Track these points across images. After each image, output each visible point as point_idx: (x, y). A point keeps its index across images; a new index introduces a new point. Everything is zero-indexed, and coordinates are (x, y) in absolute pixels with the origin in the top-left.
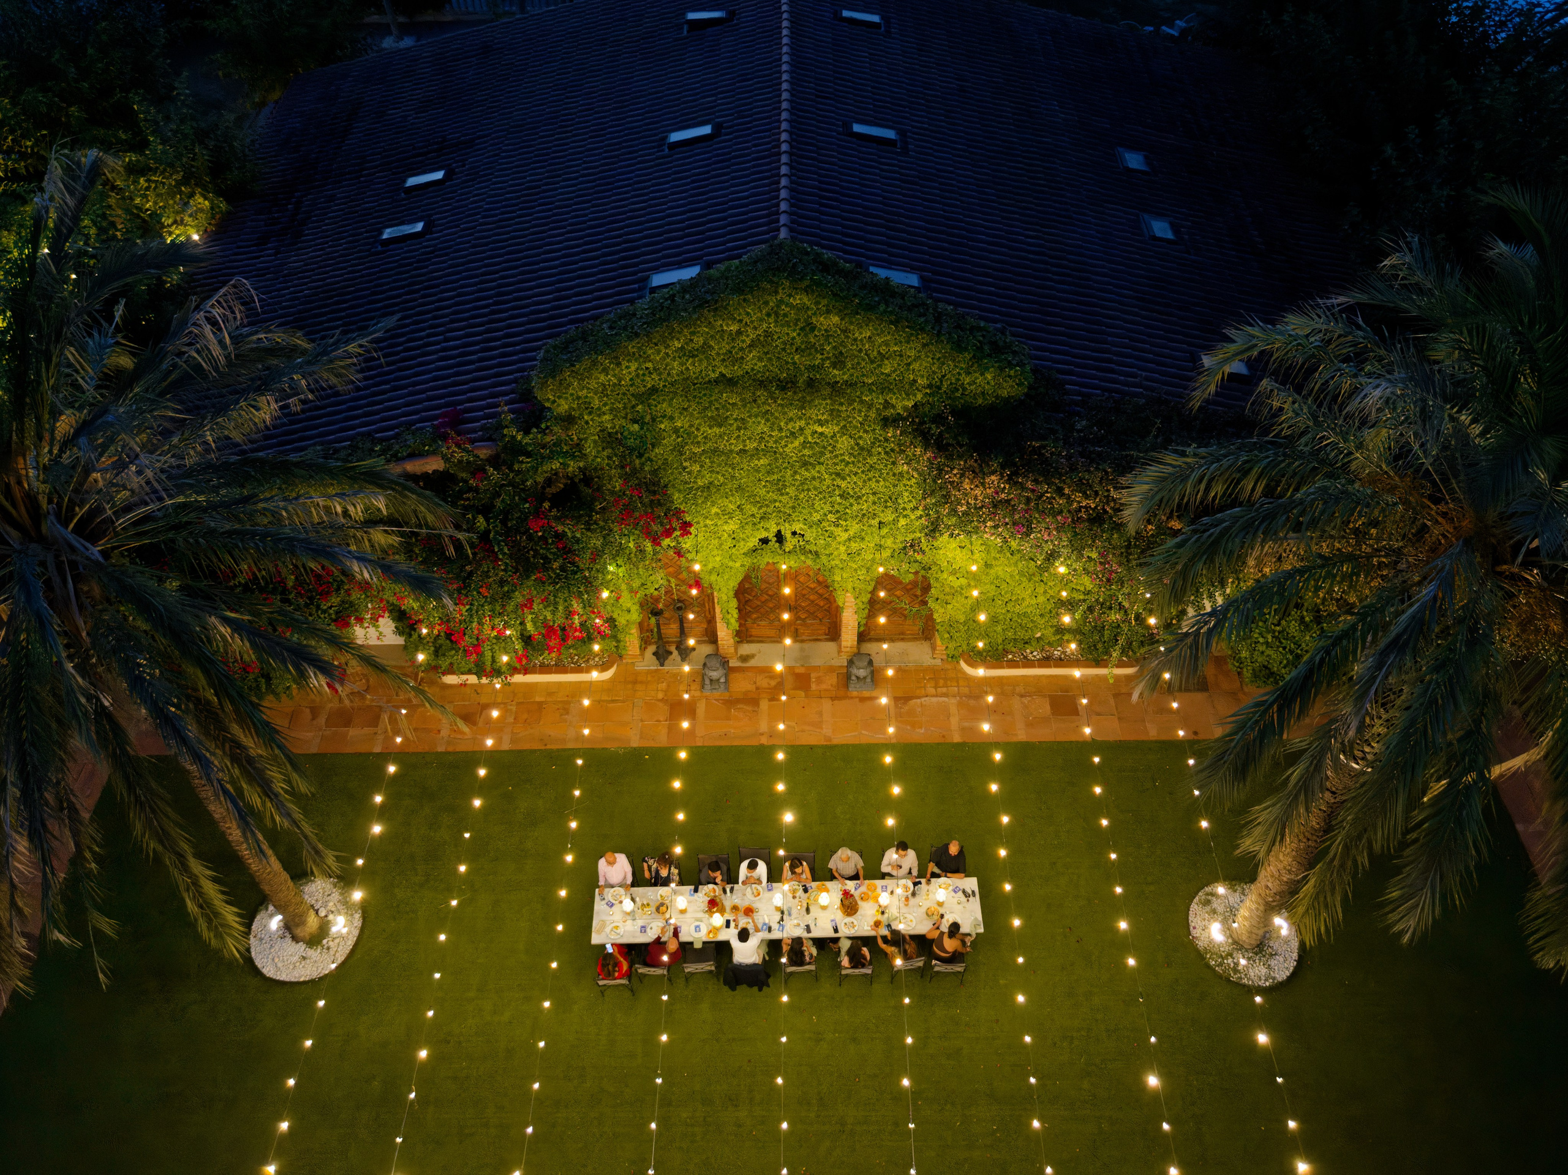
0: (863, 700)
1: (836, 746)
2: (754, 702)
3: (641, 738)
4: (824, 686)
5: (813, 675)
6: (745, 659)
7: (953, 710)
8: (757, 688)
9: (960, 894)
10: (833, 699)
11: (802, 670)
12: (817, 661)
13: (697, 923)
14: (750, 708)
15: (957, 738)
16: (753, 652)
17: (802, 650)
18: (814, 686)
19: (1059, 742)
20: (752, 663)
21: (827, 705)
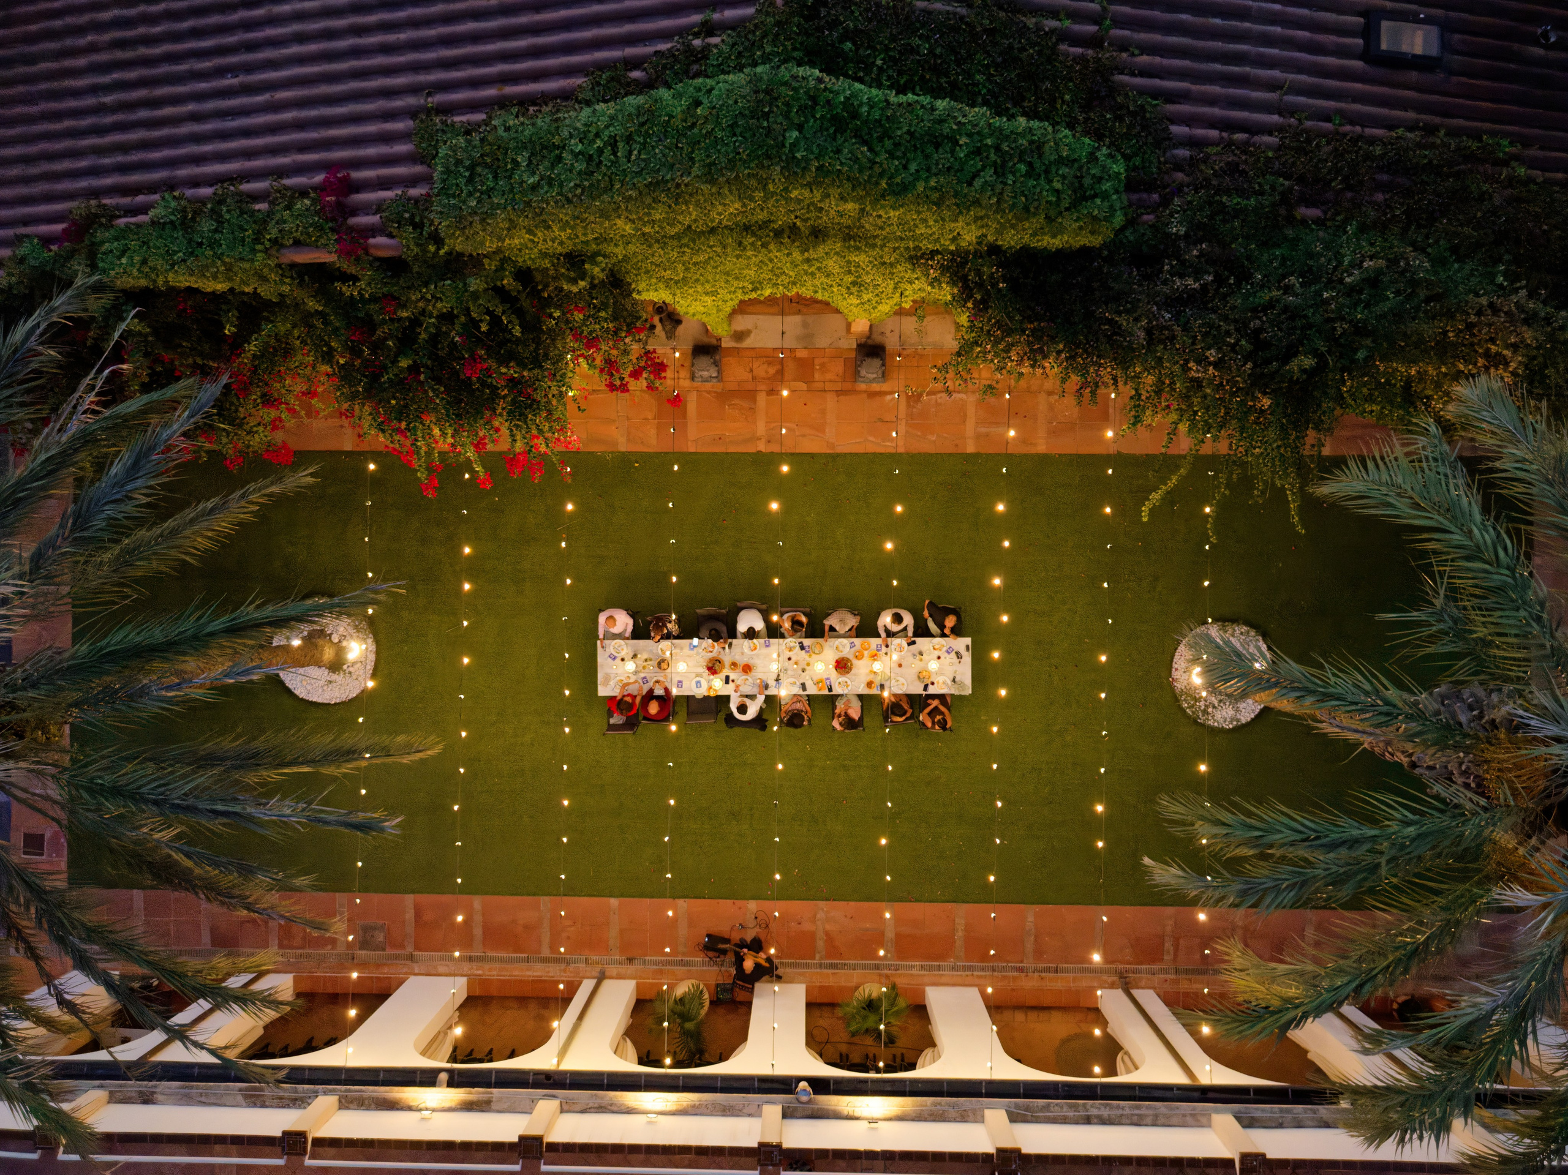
0: (872, 395)
1: (838, 455)
2: (750, 395)
3: (628, 440)
4: (829, 376)
5: (817, 361)
6: (739, 336)
7: (971, 411)
8: (754, 378)
9: (953, 655)
10: (839, 393)
11: (802, 354)
12: (822, 342)
13: (698, 679)
14: (745, 404)
15: (971, 449)
16: (750, 327)
17: (805, 325)
18: (817, 376)
19: (1080, 456)
20: (748, 343)
21: (831, 401)
